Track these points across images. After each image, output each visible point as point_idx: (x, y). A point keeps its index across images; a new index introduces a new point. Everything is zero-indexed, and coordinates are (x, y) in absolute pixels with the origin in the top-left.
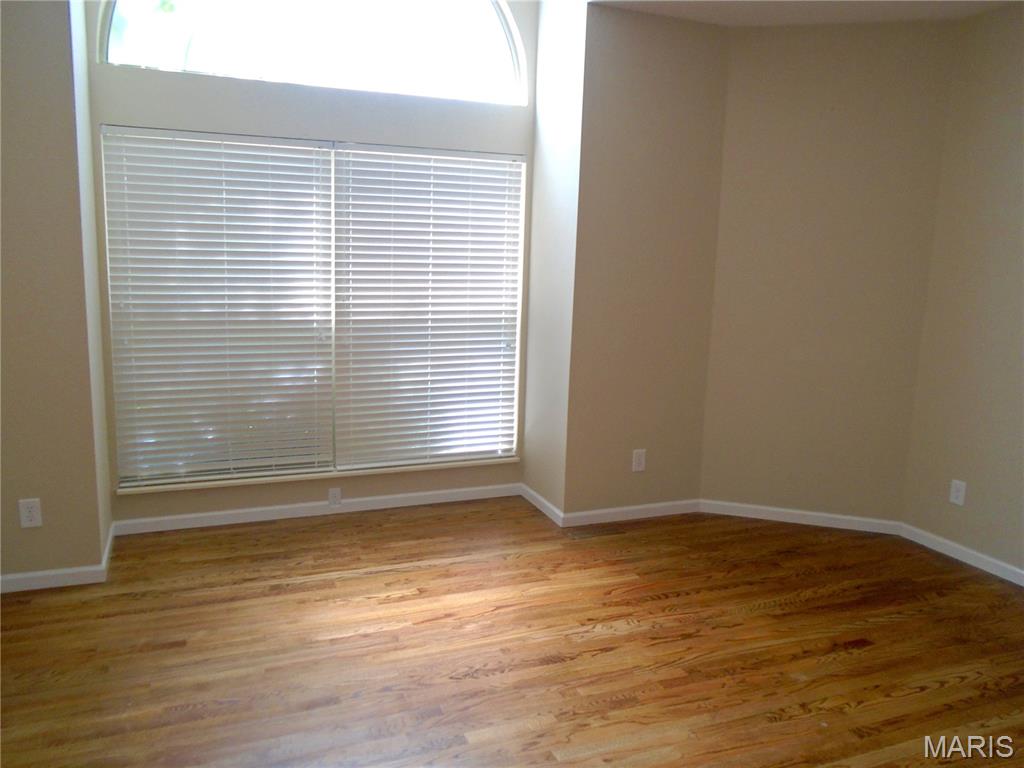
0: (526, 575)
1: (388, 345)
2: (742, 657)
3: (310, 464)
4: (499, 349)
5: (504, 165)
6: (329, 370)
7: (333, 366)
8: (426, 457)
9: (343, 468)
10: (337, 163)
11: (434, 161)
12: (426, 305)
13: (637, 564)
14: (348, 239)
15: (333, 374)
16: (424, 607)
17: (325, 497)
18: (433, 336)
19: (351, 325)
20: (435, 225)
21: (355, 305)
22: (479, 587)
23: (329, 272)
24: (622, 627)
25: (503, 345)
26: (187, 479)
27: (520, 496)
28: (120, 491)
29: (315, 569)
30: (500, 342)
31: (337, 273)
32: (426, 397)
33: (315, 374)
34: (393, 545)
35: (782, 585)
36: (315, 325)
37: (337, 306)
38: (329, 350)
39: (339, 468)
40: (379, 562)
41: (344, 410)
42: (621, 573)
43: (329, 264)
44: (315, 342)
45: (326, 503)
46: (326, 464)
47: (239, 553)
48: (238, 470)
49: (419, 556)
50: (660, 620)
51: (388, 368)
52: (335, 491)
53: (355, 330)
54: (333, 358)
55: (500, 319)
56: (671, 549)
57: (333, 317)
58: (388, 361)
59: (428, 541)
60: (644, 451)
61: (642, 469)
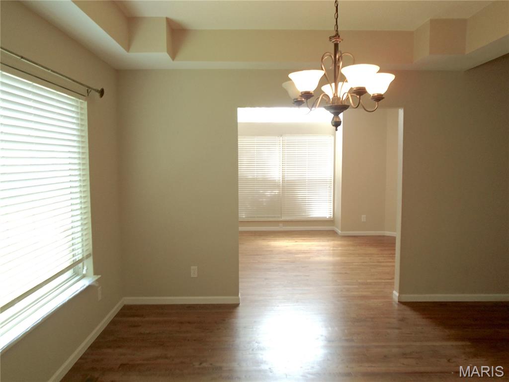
7: (281, 191)
8: (306, 217)
10: (282, 140)
11: (307, 138)
12: (306, 176)
14: (285, 159)
15: (281, 193)
18: (308, 184)
20: (308, 155)
21: (287, 176)
24: (340, 248)
27: (333, 230)
30: (327, 186)
31: (282, 168)
32: (306, 201)
33: (276, 194)
36: (277, 181)
38: (280, 187)
39: (282, 218)
44: (277, 185)
45: (278, 228)
46: (278, 217)
48: (257, 217)
52: (281, 225)
53: (287, 182)
55: (327, 180)
57: (281, 179)
60: (365, 216)
61: (365, 221)
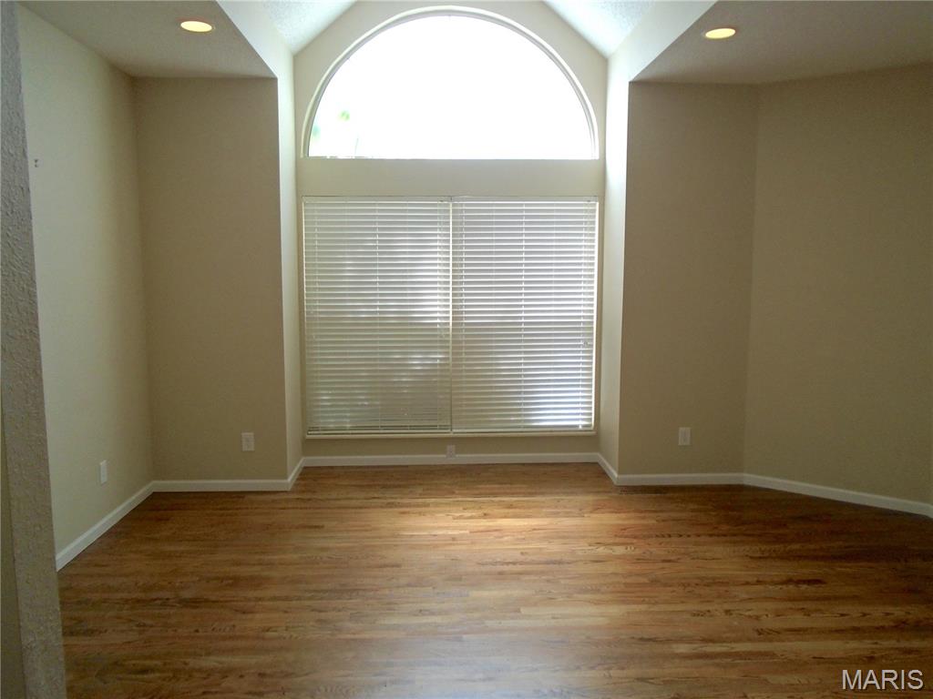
0: (567, 513)
1: (491, 341)
2: (702, 578)
3: (434, 427)
4: (579, 346)
5: (581, 205)
6: (448, 359)
7: (450, 356)
8: (520, 427)
9: (457, 431)
10: (454, 211)
11: (525, 205)
12: (521, 312)
13: (660, 514)
14: (461, 265)
15: (450, 362)
16: (482, 524)
17: (444, 452)
18: (525, 335)
19: (464, 327)
20: (526, 253)
21: (466, 312)
22: (528, 517)
23: (448, 288)
24: (620, 550)
25: (581, 343)
26: (350, 432)
27: (597, 463)
28: (308, 437)
29: (422, 496)
30: (579, 340)
31: (453, 289)
32: (520, 381)
33: (438, 362)
34: (480, 486)
35: (779, 539)
36: (438, 326)
37: (453, 312)
38: (447, 345)
39: (454, 431)
40: (465, 495)
41: (458, 388)
42: (644, 518)
43: (448, 283)
44: (438, 339)
45: (445, 456)
46: (445, 427)
47: (376, 483)
48: (384, 428)
49: (495, 495)
50: (653, 550)
51: (492, 359)
52: (451, 447)
53: (466, 330)
54: (450, 350)
55: (579, 323)
56: (696, 507)
57: (451, 321)
58: (491, 353)
59: (509, 486)
60: (688, 429)
61: (688, 443)
